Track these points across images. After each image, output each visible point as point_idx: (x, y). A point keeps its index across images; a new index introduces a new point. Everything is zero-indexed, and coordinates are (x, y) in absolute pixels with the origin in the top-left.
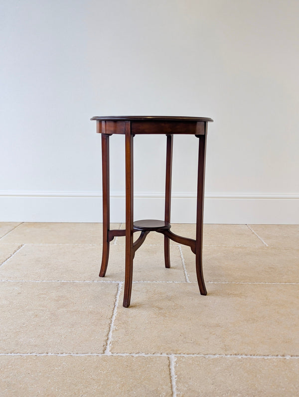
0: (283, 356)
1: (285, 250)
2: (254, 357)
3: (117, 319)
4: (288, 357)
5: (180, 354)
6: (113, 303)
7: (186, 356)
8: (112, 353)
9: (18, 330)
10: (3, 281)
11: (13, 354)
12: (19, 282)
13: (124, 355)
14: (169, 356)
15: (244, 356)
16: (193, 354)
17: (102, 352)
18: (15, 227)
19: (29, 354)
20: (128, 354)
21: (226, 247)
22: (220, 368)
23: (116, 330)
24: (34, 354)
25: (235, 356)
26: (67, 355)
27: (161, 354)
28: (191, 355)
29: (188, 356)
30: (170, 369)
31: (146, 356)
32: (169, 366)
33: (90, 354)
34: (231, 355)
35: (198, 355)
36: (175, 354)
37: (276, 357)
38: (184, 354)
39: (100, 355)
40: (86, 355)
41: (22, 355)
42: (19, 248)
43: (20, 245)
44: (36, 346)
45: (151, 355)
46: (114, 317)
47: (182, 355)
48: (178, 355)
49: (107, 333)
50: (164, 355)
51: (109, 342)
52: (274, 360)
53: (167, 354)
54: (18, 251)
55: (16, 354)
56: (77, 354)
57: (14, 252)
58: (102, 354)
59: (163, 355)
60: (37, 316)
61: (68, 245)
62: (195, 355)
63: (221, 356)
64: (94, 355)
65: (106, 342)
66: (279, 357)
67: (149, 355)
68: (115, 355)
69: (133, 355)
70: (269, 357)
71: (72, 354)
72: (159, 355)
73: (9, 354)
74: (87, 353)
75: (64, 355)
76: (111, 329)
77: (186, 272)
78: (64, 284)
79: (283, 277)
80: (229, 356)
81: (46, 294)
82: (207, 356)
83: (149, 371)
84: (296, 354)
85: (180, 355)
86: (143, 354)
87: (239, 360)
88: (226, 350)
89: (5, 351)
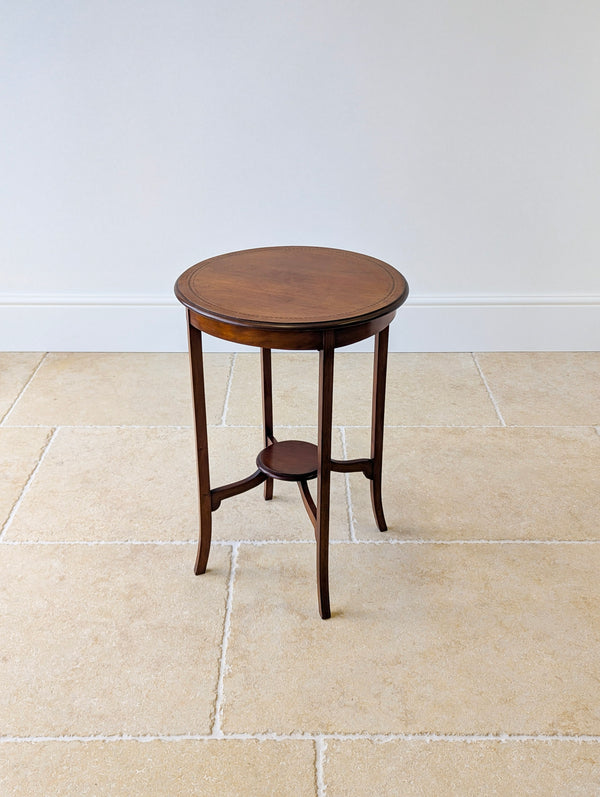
0: (497, 735)
1: (537, 437)
2: (451, 739)
3: (232, 647)
4: (504, 738)
5: (333, 733)
6: (224, 603)
7: (342, 738)
8: (224, 733)
9: (69, 678)
10: (31, 542)
11: (66, 739)
12: (57, 548)
13: (244, 737)
14: (316, 738)
15: (435, 738)
16: (354, 734)
17: (209, 731)
18: (35, 370)
19: (92, 738)
20: (250, 736)
21: (427, 430)
22: (394, 768)
23: (230, 675)
24: (100, 738)
25: (421, 737)
26: (153, 738)
27: (303, 734)
28: (350, 737)
29: (346, 738)
30: (316, 770)
31: (279, 739)
32: (314, 763)
33: (188, 737)
34: (414, 734)
35: (361, 737)
36: (326, 734)
37: (485, 739)
38: (340, 733)
39: (206, 738)
40: (185, 737)
41: (79, 738)
42: (49, 438)
43: (48, 428)
44: (101, 717)
45: (287, 737)
46: (226, 640)
47: (337, 736)
48: (330, 737)
49: (215, 683)
50: (308, 737)
51: (218, 708)
52: (482, 745)
53: (313, 734)
54: (47, 451)
55: (71, 739)
56: (169, 735)
57: (41, 455)
58: (208, 735)
59: (305, 738)
60: (96, 639)
61: (137, 427)
62: (357, 737)
63: (399, 736)
64: (195, 737)
65: (215, 706)
66: (491, 738)
67: (285, 737)
68: (229, 737)
69: (259, 736)
70: (474, 739)
71: (160, 738)
72: (299, 736)
73: (61, 739)
74: (185, 734)
75: (149, 739)
76: (222, 670)
77: (350, 510)
78: (136, 550)
79: (522, 524)
80: (410, 738)
81: (108, 580)
82: (376, 738)
83: (283, 777)
84: (517, 732)
85: (332, 737)
86: (274, 736)
87: (427, 748)
88: (406, 725)
89: (54, 730)
